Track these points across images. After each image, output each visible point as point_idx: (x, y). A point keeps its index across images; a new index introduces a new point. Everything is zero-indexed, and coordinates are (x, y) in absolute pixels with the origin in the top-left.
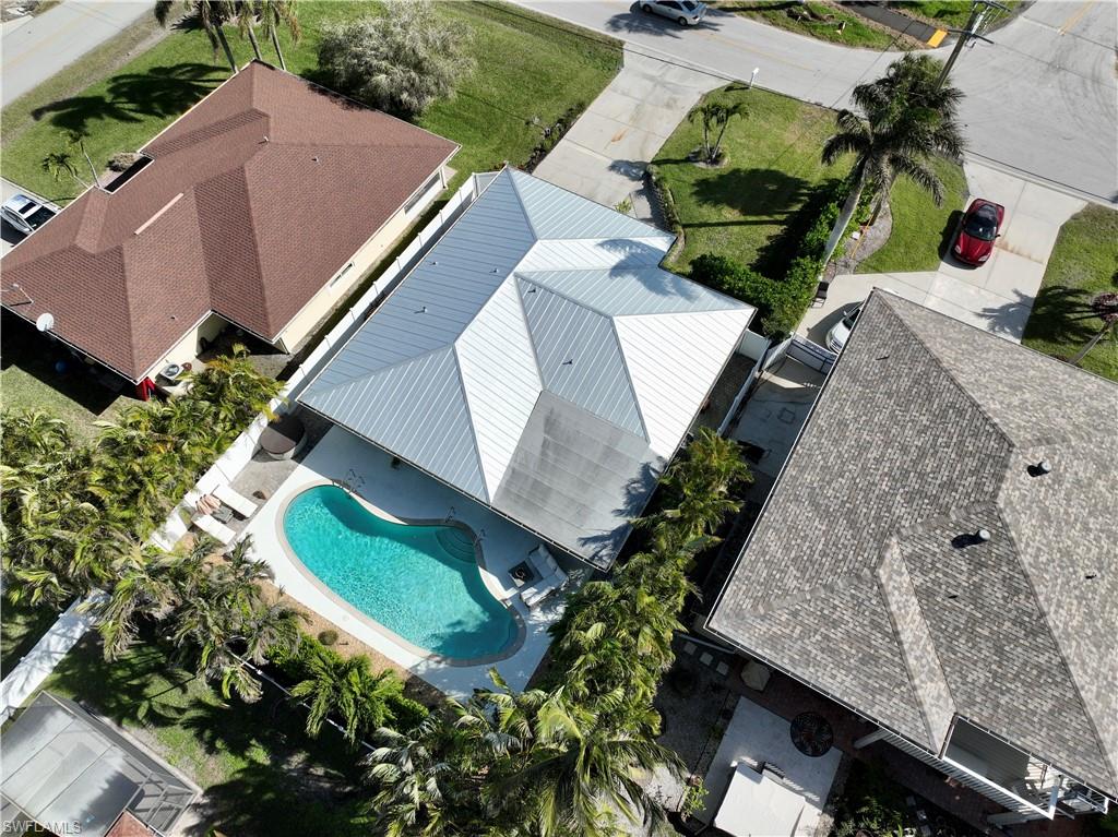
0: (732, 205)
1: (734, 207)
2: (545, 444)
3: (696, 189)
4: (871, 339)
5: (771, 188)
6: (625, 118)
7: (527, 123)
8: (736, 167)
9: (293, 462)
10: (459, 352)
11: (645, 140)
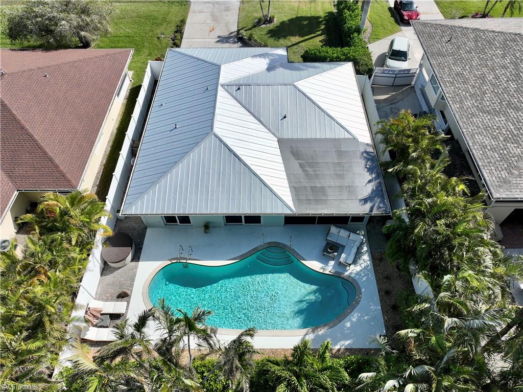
0: (293, 35)
1: (295, 36)
2: (301, 166)
3: (269, 35)
4: (433, 38)
5: (305, 23)
6: (209, 21)
7: (158, 38)
8: (281, 21)
9: (133, 263)
10: (219, 134)
11: (227, 27)
